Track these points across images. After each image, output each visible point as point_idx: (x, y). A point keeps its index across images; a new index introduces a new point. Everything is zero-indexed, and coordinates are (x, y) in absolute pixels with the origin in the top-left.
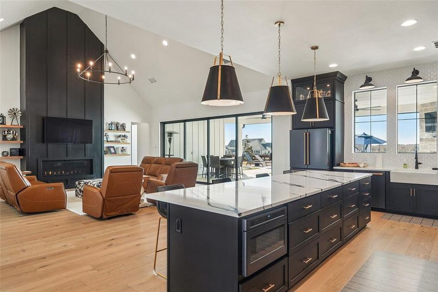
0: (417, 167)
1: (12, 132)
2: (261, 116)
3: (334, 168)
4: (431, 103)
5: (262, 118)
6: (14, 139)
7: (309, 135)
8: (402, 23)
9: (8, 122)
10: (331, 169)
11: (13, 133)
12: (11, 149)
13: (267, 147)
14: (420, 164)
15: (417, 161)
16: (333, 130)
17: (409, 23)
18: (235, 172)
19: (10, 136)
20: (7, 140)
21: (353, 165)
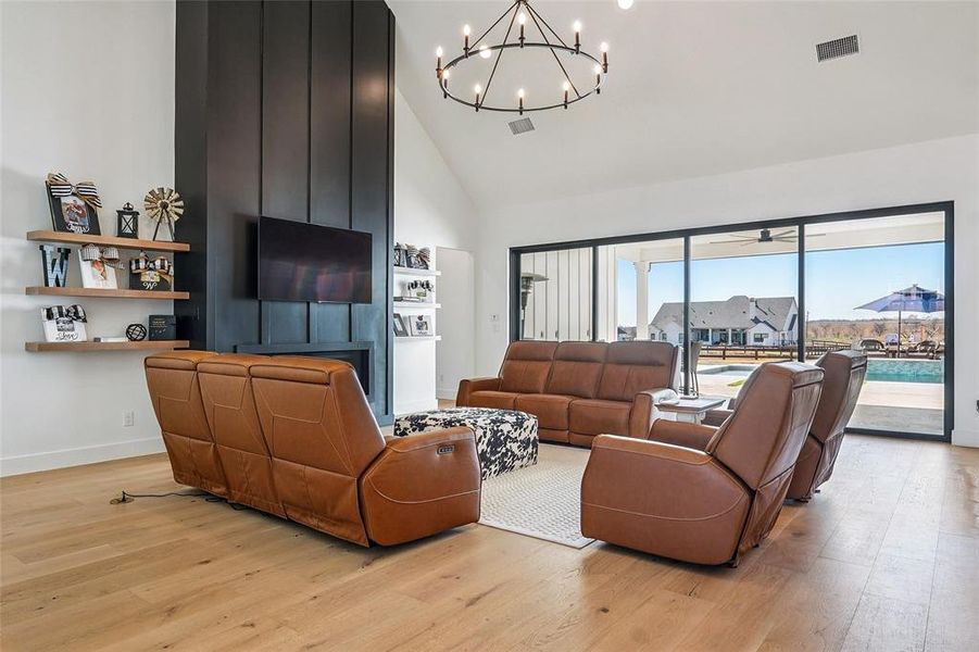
1: (158, 263)
6: (162, 285)
9: (146, 234)
11: (163, 267)
12: (152, 318)
19: (149, 277)
20: (144, 288)
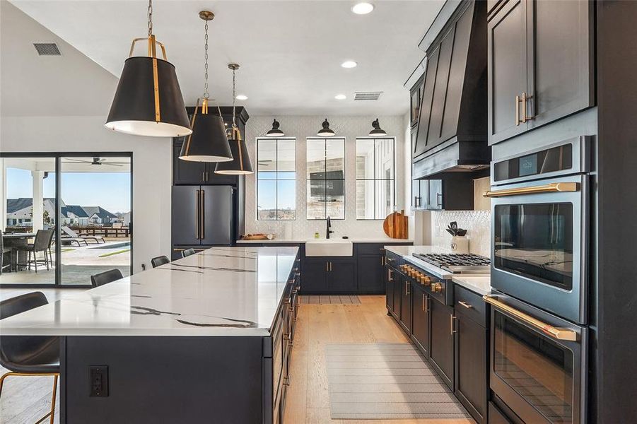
0: (328, 237)
2: (92, 159)
3: (238, 242)
4: (315, 162)
5: (93, 163)
7: (204, 194)
8: (342, 63)
10: (234, 244)
13: (68, 213)
14: (331, 232)
15: (328, 230)
16: (236, 188)
17: (349, 64)
18: (54, 259)
21: (258, 237)
